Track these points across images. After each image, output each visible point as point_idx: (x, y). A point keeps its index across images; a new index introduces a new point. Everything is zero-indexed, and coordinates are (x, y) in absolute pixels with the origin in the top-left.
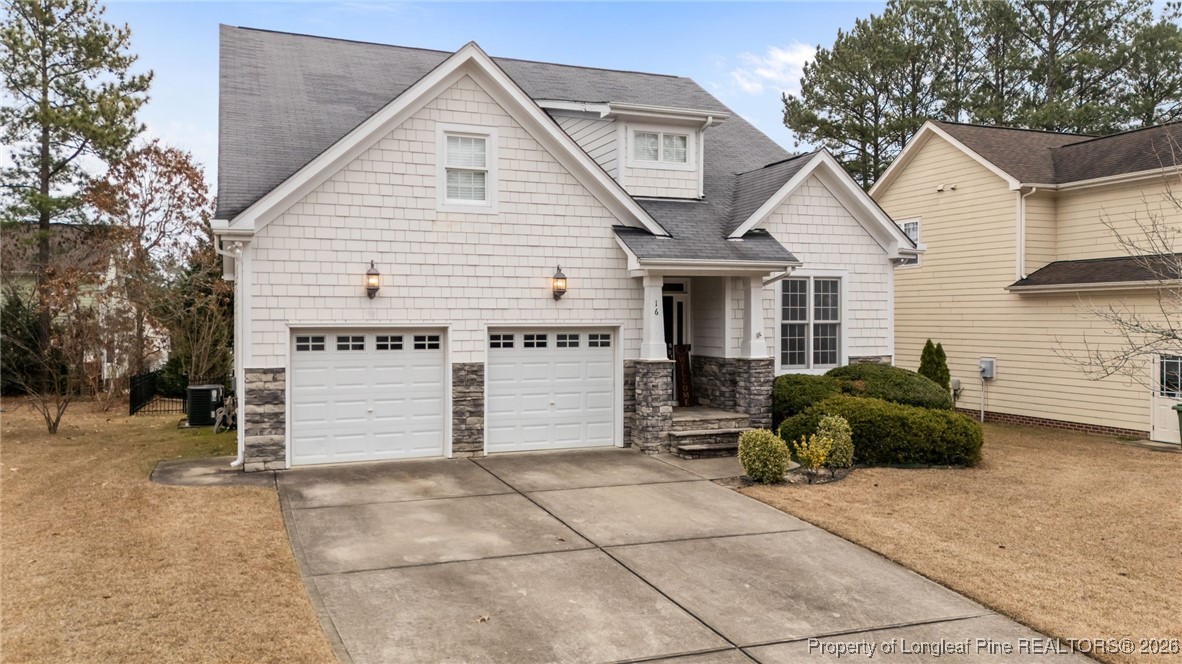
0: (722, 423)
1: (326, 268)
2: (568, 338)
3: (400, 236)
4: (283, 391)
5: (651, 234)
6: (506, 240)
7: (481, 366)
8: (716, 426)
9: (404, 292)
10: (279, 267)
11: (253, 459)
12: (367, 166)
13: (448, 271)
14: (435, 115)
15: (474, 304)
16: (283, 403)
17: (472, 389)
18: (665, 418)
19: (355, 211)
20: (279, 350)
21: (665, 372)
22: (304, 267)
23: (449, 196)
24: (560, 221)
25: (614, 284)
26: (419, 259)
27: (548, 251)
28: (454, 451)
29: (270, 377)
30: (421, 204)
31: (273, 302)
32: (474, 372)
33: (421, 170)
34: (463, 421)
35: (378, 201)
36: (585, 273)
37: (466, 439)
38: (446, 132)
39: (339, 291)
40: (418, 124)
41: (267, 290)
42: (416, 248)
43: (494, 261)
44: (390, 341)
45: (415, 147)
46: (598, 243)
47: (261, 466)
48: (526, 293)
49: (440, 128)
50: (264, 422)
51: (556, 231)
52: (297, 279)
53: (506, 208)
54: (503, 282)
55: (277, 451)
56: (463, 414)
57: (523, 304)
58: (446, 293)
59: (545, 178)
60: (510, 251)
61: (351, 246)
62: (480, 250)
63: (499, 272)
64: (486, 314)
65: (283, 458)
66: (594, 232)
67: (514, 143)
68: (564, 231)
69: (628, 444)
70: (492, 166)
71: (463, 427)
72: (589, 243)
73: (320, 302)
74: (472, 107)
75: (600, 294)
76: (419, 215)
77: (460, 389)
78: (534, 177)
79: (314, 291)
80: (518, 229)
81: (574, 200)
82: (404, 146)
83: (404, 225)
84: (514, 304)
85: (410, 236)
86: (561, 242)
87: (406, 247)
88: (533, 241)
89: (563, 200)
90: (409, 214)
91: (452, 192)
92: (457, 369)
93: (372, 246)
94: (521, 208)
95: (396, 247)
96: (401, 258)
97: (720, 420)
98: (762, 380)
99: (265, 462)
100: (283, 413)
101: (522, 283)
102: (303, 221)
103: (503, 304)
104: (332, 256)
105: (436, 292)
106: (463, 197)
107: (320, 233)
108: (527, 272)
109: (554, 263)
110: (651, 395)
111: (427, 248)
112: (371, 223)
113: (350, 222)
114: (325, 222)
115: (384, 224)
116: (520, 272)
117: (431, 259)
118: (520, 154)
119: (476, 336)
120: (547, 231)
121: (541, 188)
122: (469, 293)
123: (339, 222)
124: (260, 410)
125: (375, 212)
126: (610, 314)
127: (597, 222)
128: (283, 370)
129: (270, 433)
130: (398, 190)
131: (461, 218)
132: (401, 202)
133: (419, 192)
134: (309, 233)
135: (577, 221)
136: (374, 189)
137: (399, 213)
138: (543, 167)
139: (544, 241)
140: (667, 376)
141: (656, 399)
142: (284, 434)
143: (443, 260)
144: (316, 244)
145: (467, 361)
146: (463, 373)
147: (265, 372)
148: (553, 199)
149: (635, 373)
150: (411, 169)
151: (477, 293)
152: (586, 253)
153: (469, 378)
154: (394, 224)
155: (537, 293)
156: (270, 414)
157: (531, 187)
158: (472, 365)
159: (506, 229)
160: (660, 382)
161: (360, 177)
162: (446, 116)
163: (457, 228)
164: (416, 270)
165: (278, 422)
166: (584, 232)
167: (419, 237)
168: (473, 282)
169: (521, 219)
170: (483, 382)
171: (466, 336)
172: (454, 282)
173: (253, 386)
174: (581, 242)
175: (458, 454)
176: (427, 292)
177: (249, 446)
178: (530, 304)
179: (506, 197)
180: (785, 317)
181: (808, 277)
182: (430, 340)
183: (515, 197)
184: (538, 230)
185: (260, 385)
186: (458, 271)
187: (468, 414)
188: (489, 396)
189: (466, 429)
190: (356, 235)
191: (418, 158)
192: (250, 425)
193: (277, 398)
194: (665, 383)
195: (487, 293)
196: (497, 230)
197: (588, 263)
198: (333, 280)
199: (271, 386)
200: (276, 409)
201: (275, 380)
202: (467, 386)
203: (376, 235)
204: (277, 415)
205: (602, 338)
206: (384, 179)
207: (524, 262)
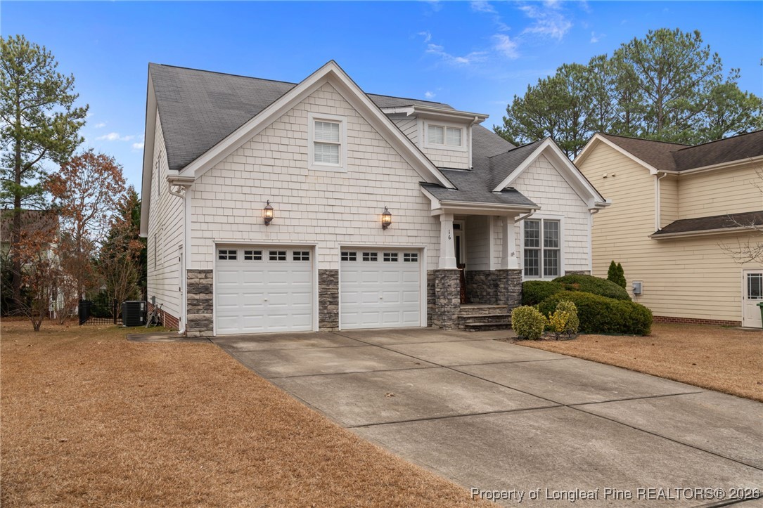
0: (491, 310)
1: (239, 205)
2: (391, 256)
3: (285, 185)
4: (212, 285)
5: (444, 187)
6: (352, 189)
7: (337, 272)
8: (487, 312)
9: (288, 222)
10: (209, 203)
11: (192, 330)
12: (265, 139)
13: (315, 208)
14: (308, 107)
15: (332, 230)
16: (211, 293)
17: (331, 287)
18: (456, 307)
19: (257, 168)
20: (209, 258)
21: (455, 277)
22: (225, 204)
23: (315, 161)
24: (386, 178)
25: (420, 220)
26: (297, 200)
27: (379, 198)
28: (320, 327)
29: (203, 275)
30: (299, 164)
31: (204, 226)
32: (332, 276)
33: (299, 142)
34: (326, 308)
35: (271, 162)
36: (402, 212)
37: (327, 319)
38: (314, 118)
39: (247, 220)
40: (297, 113)
41: (201, 219)
42: (295, 193)
43: (344, 203)
44: (278, 254)
45: (295, 127)
46: (410, 193)
47: (198, 334)
48: (365, 225)
49: (311, 115)
50: (199, 305)
51: (384, 184)
52: (220, 212)
53: (352, 168)
54: (350, 217)
55: (208, 324)
56: (325, 303)
57: (362, 231)
58: (314, 223)
59: (376, 150)
60: (355, 196)
61: (254, 190)
62: (336, 195)
63: (347, 210)
64: (340, 238)
65: (212, 329)
66: (408, 186)
67: (357, 127)
68: (389, 185)
69: (430, 325)
70: (343, 141)
71: (326, 311)
72: (404, 192)
73: (234, 227)
74: (331, 103)
75: (412, 226)
76: (297, 171)
77: (323, 286)
78: (369, 149)
79: (231, 220)
80: (359, 183)
81: (394, 165)
82: (288, 127)
83: (288, 178)
84: (357, 231)
85: (292, 186)
86: (387, 192)
87: (289, 193)
88: (369, 190)
89: (388, 164)
90: (291, 171)
91: (317, 158)
92: (322, 273)
93: (267, 191)
94: (362, 169)
95: (282, 192)
96: (286, 199)
97: (490, 308)
98: (515, 283)
99: (200, 331)
100: (211, 300)
101: (363, 218)
102: (224, 174)
103: (351, 231)
104: (242, 197)
105: (308, 223)
106: (324, 161)
107: (235, 182)
108: (366, 211)
109: (382, 205)
110: (447, 291)
111: (302, 193)
112: (267, 176)
113: (253, 175)
114: (238, 174)
115: (275, 177)
116: (361, 211)
117: (305, 201)
118: (361, 134)
119: (333, 252)
120: (378, 184)
121: (374, 156)
122: (329, 223)
123: (246, 175)
124: (197, 297)
125: (269, 169)
126: (418, 240)
127: (409, 179)
128: (212, 271)
129: (203, 312)
130: (285, 156)
131: (324, 174)
132: (286, 163)
133: (297, 157)
134: (228, 182)
135: (397, 178)
136: (269, 154)
137: (285, 170)
138: (375, 143)
139: (376, 191)
140: (456, 279)
141: (450, 294)
142: (212, 313)
143: (312, 201)
144: (232, 189)
145: (328, 268)
146: (325, 276)
147: (200, 272)
148: (382, 164)
149: (435, 278)
150: (292, 142)
151: (334, 223)
152: (402, 199)
153: (329, 279)
154: (282, 177)
155: (372, 225)
156: (203, 300)
157: (368, 156)
158: (331, 271)
159: (352, 182)
160: (452, 282)
161: (260, 146)
162: (315, 108)
163: (320, 181)
164: (295, 207)
165: (208, 305)
166: (402, 185)
167: (297, 186)
168: (331, 216)
169: (362, 176)
170: (338, 282)
171: (327, 252)
172: (320, 216)
173: (192, 281)
174: (399, 192)
175: (322, 329)
176: (302, 222)
177: (190, 321)
178: (368, 232)
179: (352, 161)
180: (526, 245)
181: (540, 220)
182: (303, 254)
183: (357, 162)
184: (372, 184)
185: (197, 280)
186: (322, 209)
187: (328, 303)
188: (342, 292)
189: (328, 313)
190: (257, 183)
191: (297, 135)
192: (190, 307)
193: (208, 289)
194: (455, 284)
195: (340, 224)
196: (346, 182)
197: (404, 206)
198: (242, 213)
199: (204, 281)
200: (207, 297)
201: (206, 277)
202: (328, 285)
203: (269, 184)
204: (207, 300)
205: (412, 256)
206: (275, 147)
207: (363, 204)
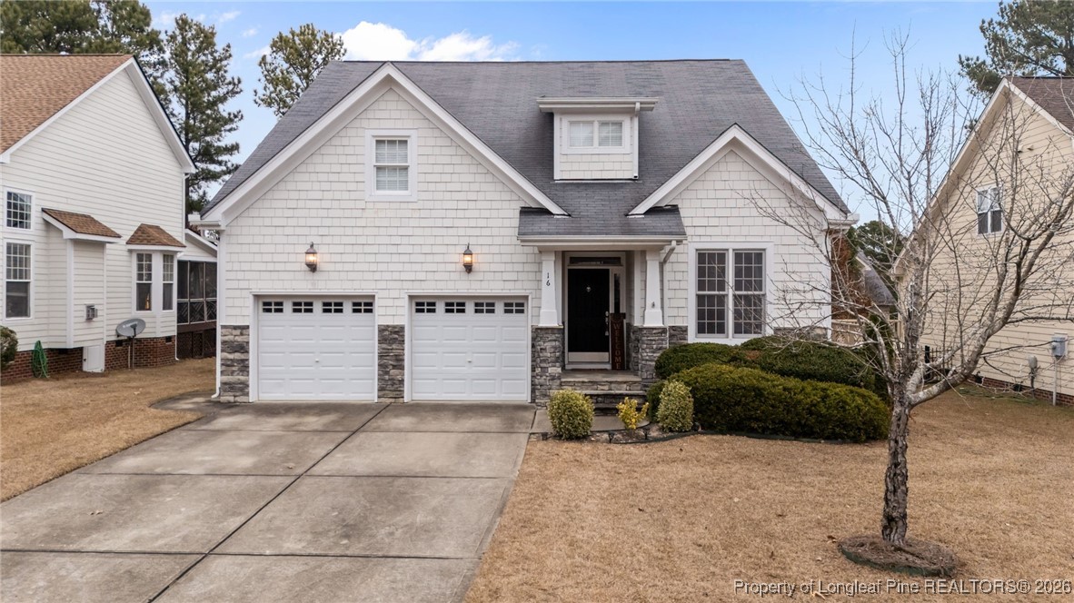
0: (613, 385)
1: (280, 248)
2: (484, 305)
3: (336, 222)
4: (248, 343)
5: (551, 214)
6: (424, 223)
7: (402, 328)
8: (606, 388)
9: (339, 267)
10: (245, 248)
11: (227, 394)
12: (311, 168)
13: (375, 249)
14: (365, 123)
15: (396, 276)
16: (247, 352)
17: (394, 346)
18: (553, 378)
19: (301, 204)
20: (245, 312)
21: (553, 337)
22: (264, 249)
23: (377, 189)
24: (472, 205)
25: (523, 258)
26: (353, 240)
27: (461, 232)
28: (379, 397)
29: (238, 332)
30: (353, 195)
31: (240, 275)
32: (396, 333)
33: (353, 168)
34: (387, 373)
35: (318, 195)
36: (495, 249)
37: (389, 387)
38: (374, 136)
39: (289, 267)
40: (351, 132)
41: (236, 267)
42: (348, 231)
43: (413, 240)
44: (333, 305)
45: (349, 150)
46: (507, 222)
47: (232, 399)
48: (442, 267)
49: (369, 133)
50: (233, 366)
51: (468, 214)
52: (258, 258)
53: (424, 196)
54: (422, 258)
55: (243, 388)
56: (387, 367)
57: (437, 276)
58: (373, 267)
59: (458, 169)
60: (428, 231)
61: (298, 231)
62: (402, 231)
63: (417, 249)
64: (406, 285)
65: (247, 394)
66: (503, 214)
67: (431, 142)
68: (476, 214)
69: (533, 401)
70: (412, 162)
71: (387, 377)
72: (498, 223)
73: (274, 275)
74: (396, 114)
75: (509, 267)
76: (351, 204)
77: (384, 346)
78: (449, 169)
79: (271, 267)
80: (434, 213)
81: (485, 187)
82: (340, 150)
83: (340, 213)
84: (430, 276)
85: (344, 222)
86: (473, 223)
87: (341, 231)
88: (448, 223)
89: (475, 187)
90: (344, 204)
91: (379, 185)
92: (382, 329)
93: (314, 231)
94: (439, 196)
95: (332, 231)
96: (337, 240)
97: (611, 382)
98: (655, 346)
99: (235, 396)
100: (247, 360)
101: (439, 258)
102: (263, 213)
103: (421, 276)
104: (284, 240)
105: (365, 267)
106: (389, 189)
107: (276, 222)
108: (443, 249)
109: (465, 241)
110: (539, 357)
111: (359, 231)
112: (313, 213)
113: (298, 213)
114: (279, 213)
115: (324, 213)
116: (436, 249)
117: (362, 240)
118: (437, 151)
119: (398, 303)
120: (460, 214)
121: (455, 178)
122: (392, 267)
123: (290, 213)
124: (231, 356)
125: (317, 204)
126: (519, 285)
127: (506, 205)
128: (248, 327)
129: (238, 374)
130: (335, 186)
131: (387, 205)
132: (338, 195)
133: (352, 186)
134: (267, 222)
135: (487, 205)
136: (316, 186)
137: (335, 204)
138: (456, 160)
139: (457, 223)
140: (555, 341)
141: (544, 361)
142: (248, 375)
143: (371, 240)
144: (272, 231)
145: (391, 323)
146: (387, 333)
147: (235, 328)
148: (465, 187)
149: (539, 333)
150: (345, 168)
151: (399, 267)
152: (495, 231)
153: (391, 338)
154: (332, 213)
155: (452, 267)
156: (238, 361)
157: (446, 178)
158: (394, 327)
159: (423, 213)
160: (548, 345)
161: (306, 177)
162: (374, 124)
163: (382, 214)
164: (349, 249)
165: (244, 366)
166: (494, 213)
167: (353, 223)
168: (395, 258)
169: (438, 205)
170: (403, 341)
171: (390, 302)
172: (380, 258)
173: (226, 338)
174: (491, 223)
175: (382, 400)
176: (357, 267)
177: (224, 384)
178: (445, 276)
179: (424, 186)
180: (701, 286)
181: (727, 250)
182: (364, 305)
183: (432, 187)
184: (453, 214)
185: (231, 338)
186: (383, 249)
187: (391, 367)
189: (389, 380)
190: (302, 222)
191: (351, 159)
192: (224, 368)
193: (243, 348)
194: (553, 347)
195: (407, 267)
196: (416, 214)
197: (498, 241)
198: (284, 258)
199: (239, 339)
200: (242, 356)
201: (242, 334)
202: (390, 344)
203: (317, 222)
204: (243, 361)
205: (516, 305)
206: (323, 177)
207: (439, 240)
